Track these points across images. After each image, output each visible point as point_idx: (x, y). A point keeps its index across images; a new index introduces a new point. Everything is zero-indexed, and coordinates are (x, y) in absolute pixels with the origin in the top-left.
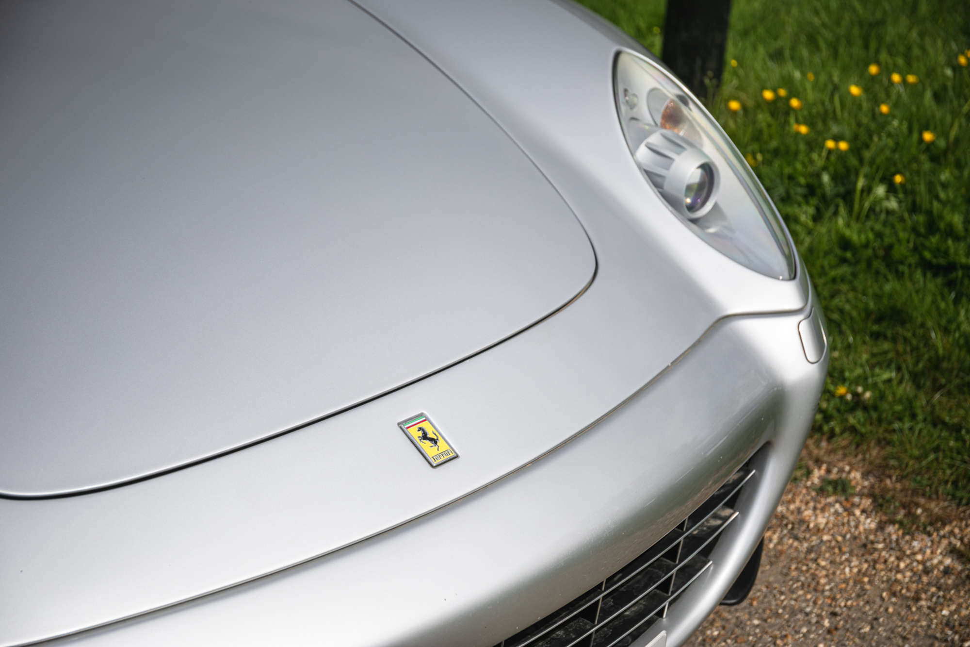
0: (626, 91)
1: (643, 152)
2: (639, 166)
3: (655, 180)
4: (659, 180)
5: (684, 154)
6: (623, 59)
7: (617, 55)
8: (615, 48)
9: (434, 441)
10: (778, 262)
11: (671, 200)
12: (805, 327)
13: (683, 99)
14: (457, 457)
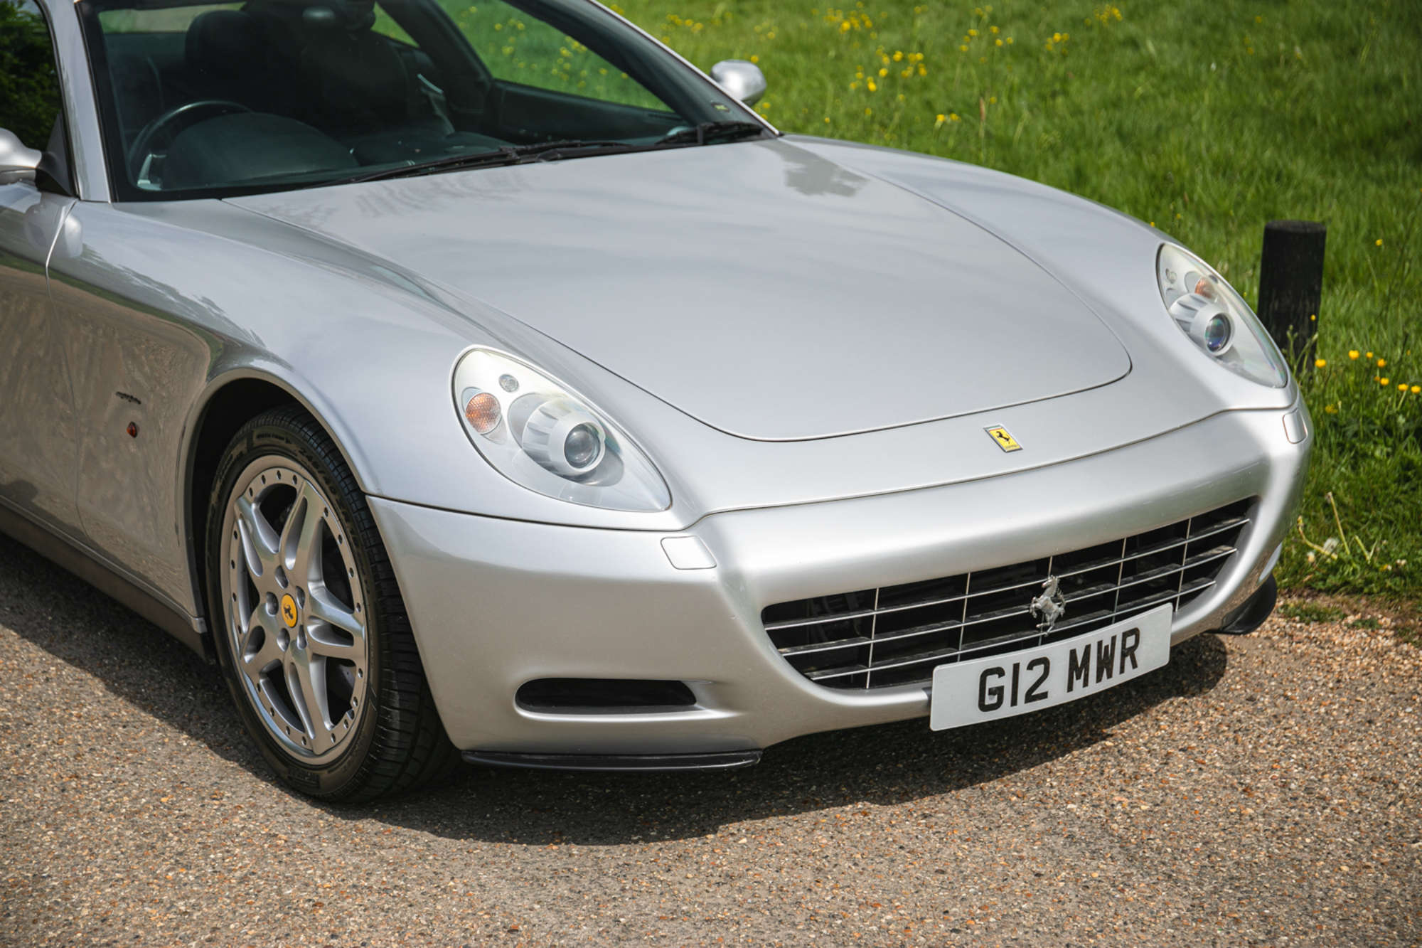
0: (1167, 271)
1: (1175, 308)
2: (1172, 317)
3: (1184, 325)
4: (1186, 325)
5: (1206, 307)
6: (1164, 249)
7: (1161, 246)
8: (1161, 241)
9: (1008, 440)
10: (1277, 377)
11: (1196, 340)
12: (1289, 419)
13: (1214, 278)
14: (1020, 449)
